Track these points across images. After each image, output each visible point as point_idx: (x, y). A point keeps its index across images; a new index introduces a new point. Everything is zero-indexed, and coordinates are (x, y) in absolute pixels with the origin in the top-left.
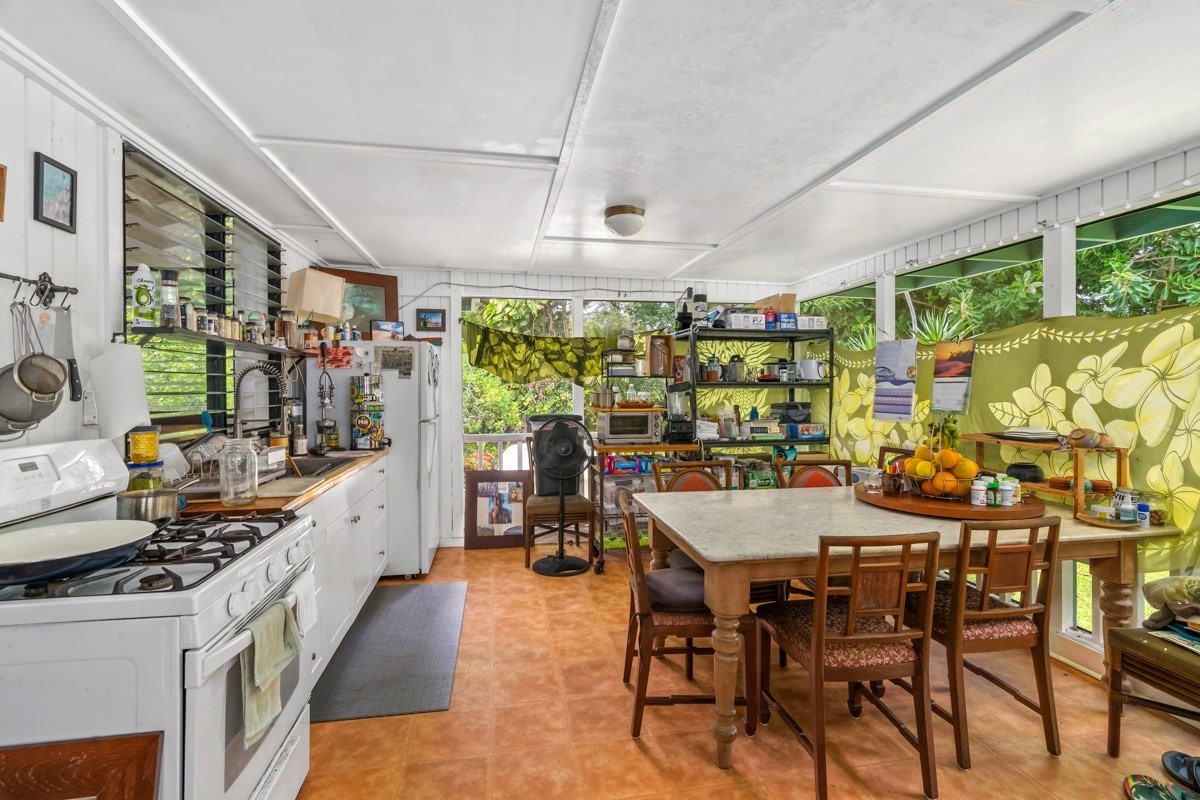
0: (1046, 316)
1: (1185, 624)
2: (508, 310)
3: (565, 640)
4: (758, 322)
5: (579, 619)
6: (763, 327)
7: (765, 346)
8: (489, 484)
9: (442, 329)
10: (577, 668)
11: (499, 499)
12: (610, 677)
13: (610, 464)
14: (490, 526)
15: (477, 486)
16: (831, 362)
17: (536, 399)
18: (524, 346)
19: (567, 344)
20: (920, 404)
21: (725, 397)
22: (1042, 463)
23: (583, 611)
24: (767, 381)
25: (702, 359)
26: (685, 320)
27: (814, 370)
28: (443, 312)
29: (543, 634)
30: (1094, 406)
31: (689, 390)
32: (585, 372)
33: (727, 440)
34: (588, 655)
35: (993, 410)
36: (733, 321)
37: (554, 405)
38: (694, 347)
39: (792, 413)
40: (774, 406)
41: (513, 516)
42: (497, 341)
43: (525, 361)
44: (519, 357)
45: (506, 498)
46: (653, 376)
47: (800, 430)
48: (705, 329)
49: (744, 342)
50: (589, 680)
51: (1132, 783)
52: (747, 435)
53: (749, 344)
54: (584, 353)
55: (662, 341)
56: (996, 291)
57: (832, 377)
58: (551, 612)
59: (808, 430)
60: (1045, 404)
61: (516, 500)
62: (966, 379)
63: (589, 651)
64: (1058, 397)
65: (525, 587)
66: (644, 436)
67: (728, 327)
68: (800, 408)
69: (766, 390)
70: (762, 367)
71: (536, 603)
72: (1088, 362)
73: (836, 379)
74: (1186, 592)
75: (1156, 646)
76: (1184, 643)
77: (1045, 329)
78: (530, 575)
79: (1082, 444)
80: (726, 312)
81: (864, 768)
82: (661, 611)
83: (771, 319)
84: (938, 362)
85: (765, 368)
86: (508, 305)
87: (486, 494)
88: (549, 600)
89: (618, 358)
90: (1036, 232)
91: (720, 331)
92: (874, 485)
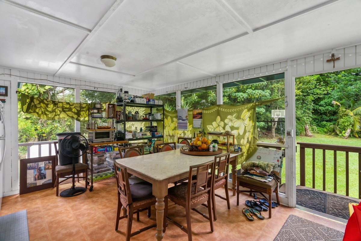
0: (217, 104)
1: (249, 172)
2: (27, 90)
3: (85, 222)
4: (144, 101)
5: (89, 211)
6: (146, 103)
7: (143, 109)
8: (34, 164)
9: (6, 95)
10: (94, 232)
11: (40, 169)
12: (109, 231)
13: (95, 150)
14: (35, 182)
15: (27, 166)
16: (164, 114)
17: (42, 126)
18: (52, 105)
19: (73, 105)
20: (190, 126)
21: (132, 125)
22: (218, 139)
23: (89, 208)
24: (145, 120)
25: (127, 112)
26: (120, 100)
27: (159, 116)
28: (6, 88)
29: (74, 222)
30: (230, 127)
31: (124, 122)
32: (81, 116)
33: (135, 138)
34: (97, 225)
35: (208, 127)
36: (137, 101)
37: (51, 129)
38: (125, 108)
39: (152, 129)
40: (146, 127)
41: (47, 176)
42: (38, 102)
43: (53, 111)
44: (50, 109)
45: (43, 169)
46: (109, 118)
47: (155, 134)
48: (128, 103)
49: (138, 108)
50: (101, 235)
51: (244, 210)
52: (141, 136)
53: (139, 108)
54: (80, 109)
55: (112, 106)
56: (188, 98)
57: (164, 118)
58: (75, 212)
59: (157, 134)
60: (219, 125)
61: (48, 169)
62: (201, 119)
63: (97, 223)
64: (222, 124)
65: (59, 204)
66: (108, 138)
67: (135, 102)
68: (155, 127)
69: (144, 122)
70: (143, 115)
71: (66, 210)
72: (229, 117)
73: (165, 119)
74: (249, 165)
75: (246, 178)
76: (250, 176)
77: (218, 107)
78: (59, 199)
79: (228, 134)
80: (134, 97)
81: (196, 230)
82: (135, 201)
83: (148, 101)
84: (194, 115)
85: (144, 115)
86: (28, 88)
87: (31, 168)
88: (72, 207)
89: (96, 111)
90: (216, 84)
91: (132, 103)
92: (186, 149)
